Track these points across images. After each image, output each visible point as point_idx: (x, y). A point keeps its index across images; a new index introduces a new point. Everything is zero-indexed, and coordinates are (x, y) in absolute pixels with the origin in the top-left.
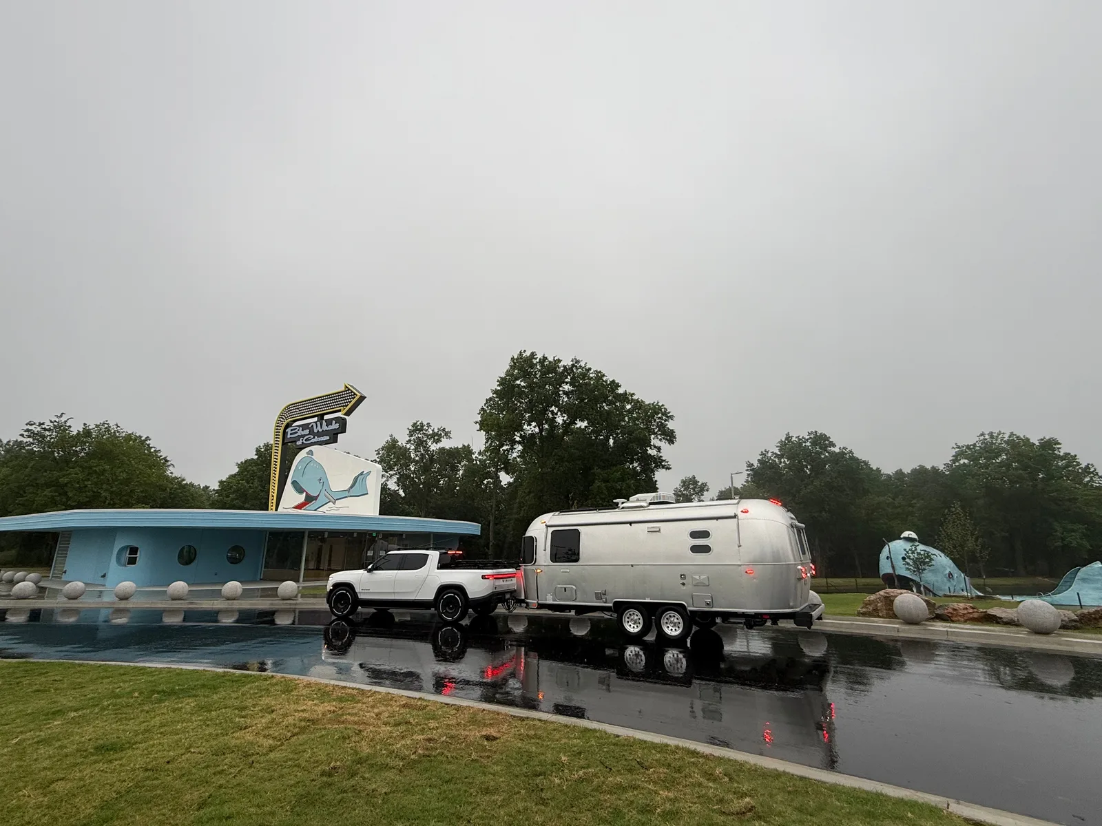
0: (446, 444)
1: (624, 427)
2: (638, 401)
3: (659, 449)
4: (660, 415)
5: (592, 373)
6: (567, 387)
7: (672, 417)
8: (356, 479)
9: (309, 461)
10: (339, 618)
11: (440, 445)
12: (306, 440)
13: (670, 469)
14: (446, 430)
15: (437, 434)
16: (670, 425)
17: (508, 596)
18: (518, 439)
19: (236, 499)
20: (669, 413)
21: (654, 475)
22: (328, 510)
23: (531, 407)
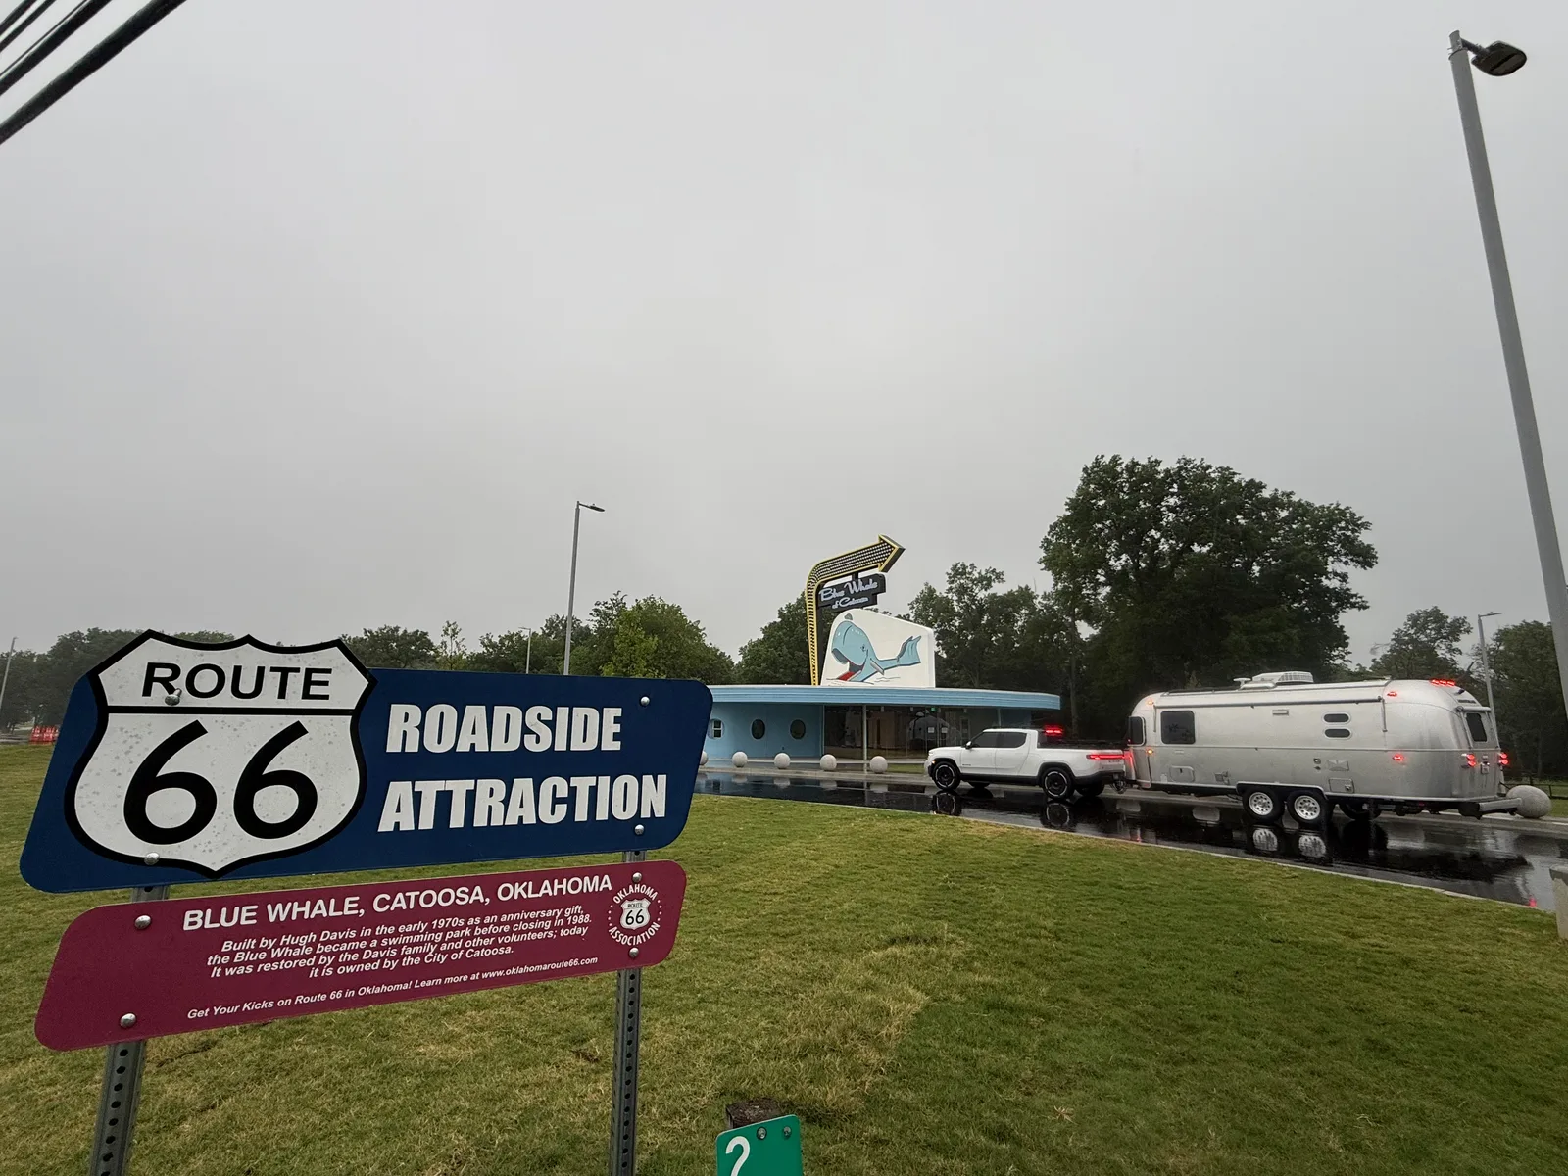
0: (999, 589)
1: (1278, 546)
2: (1300, 504)
3: (1344, 578)
4: (1343, 524)
5: (1214, 472)
6: (1172, 501)
7: (1366, 526)
8: (905, 645)
9: (849, 627)
10: (944, 790)
11: (991, 591)
12: (843, 602)
13: (1365, 607)
14: (997, 571)
15: (985, 578)
16: (1365, 537)
17: (1116, 777)
18: (1102, 579)
19: (767, 669)
20: (1360, 519)
21: (1336, 618)
22: (877, 682)
23: (1118, 532)
